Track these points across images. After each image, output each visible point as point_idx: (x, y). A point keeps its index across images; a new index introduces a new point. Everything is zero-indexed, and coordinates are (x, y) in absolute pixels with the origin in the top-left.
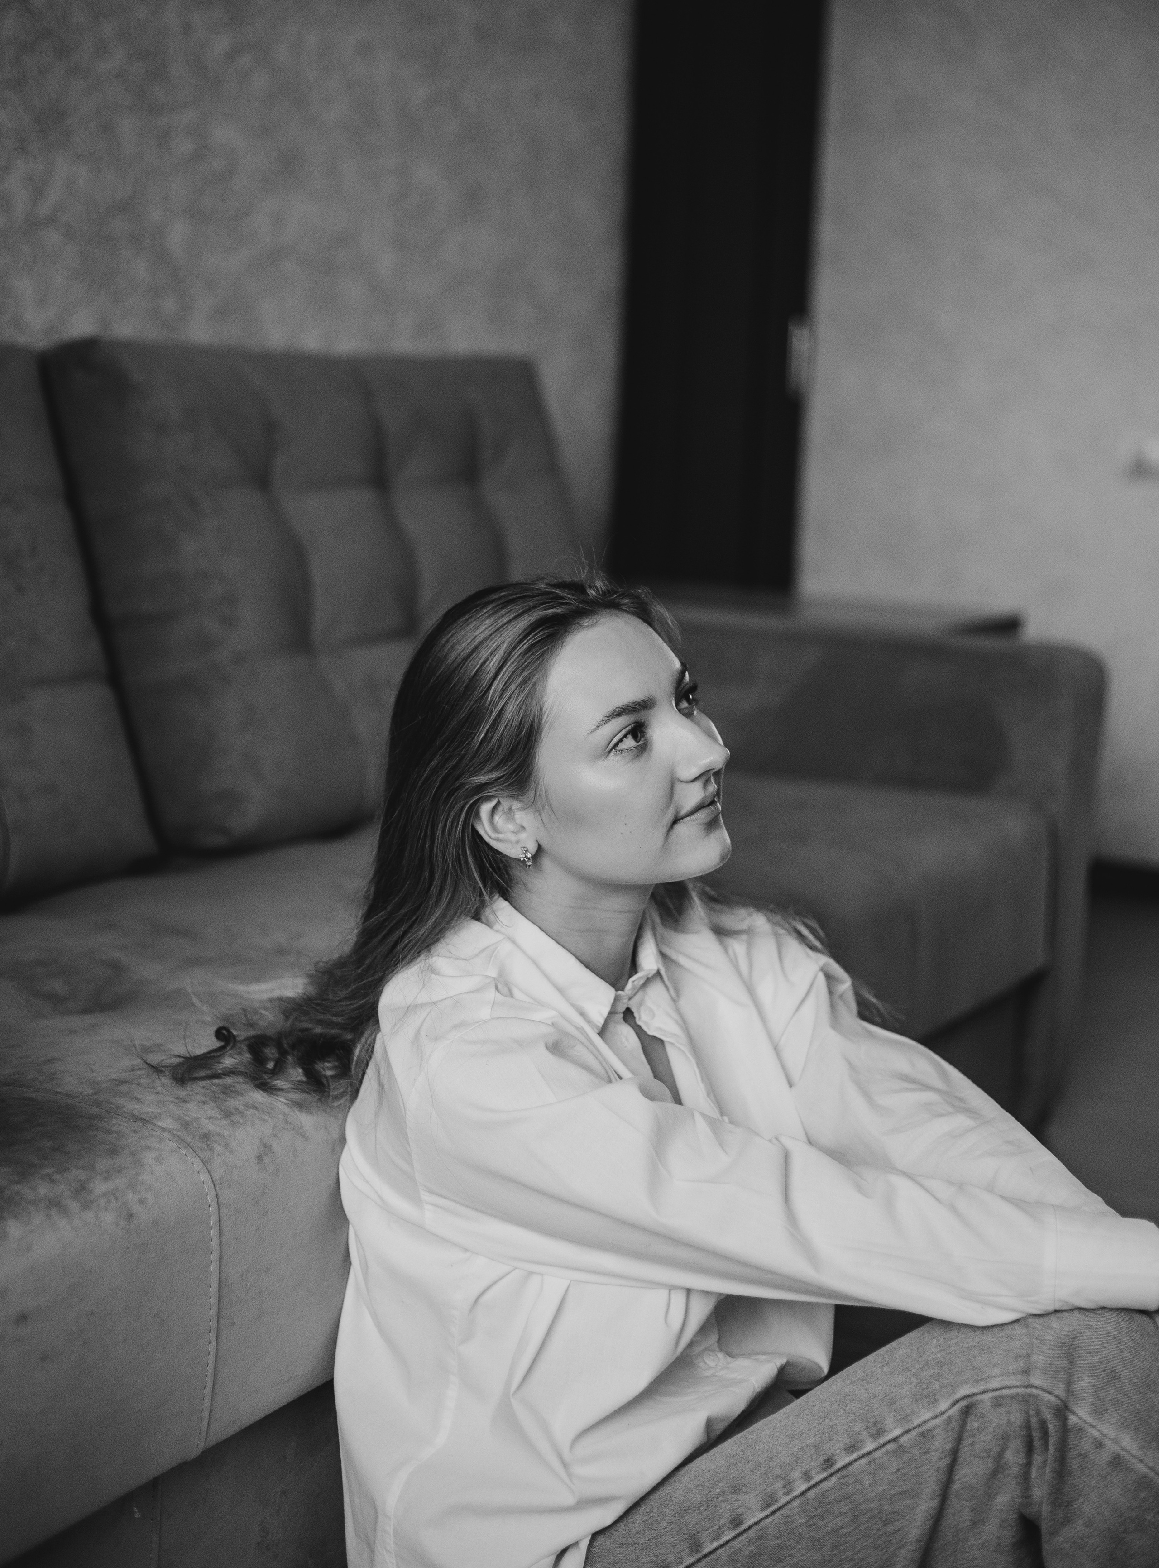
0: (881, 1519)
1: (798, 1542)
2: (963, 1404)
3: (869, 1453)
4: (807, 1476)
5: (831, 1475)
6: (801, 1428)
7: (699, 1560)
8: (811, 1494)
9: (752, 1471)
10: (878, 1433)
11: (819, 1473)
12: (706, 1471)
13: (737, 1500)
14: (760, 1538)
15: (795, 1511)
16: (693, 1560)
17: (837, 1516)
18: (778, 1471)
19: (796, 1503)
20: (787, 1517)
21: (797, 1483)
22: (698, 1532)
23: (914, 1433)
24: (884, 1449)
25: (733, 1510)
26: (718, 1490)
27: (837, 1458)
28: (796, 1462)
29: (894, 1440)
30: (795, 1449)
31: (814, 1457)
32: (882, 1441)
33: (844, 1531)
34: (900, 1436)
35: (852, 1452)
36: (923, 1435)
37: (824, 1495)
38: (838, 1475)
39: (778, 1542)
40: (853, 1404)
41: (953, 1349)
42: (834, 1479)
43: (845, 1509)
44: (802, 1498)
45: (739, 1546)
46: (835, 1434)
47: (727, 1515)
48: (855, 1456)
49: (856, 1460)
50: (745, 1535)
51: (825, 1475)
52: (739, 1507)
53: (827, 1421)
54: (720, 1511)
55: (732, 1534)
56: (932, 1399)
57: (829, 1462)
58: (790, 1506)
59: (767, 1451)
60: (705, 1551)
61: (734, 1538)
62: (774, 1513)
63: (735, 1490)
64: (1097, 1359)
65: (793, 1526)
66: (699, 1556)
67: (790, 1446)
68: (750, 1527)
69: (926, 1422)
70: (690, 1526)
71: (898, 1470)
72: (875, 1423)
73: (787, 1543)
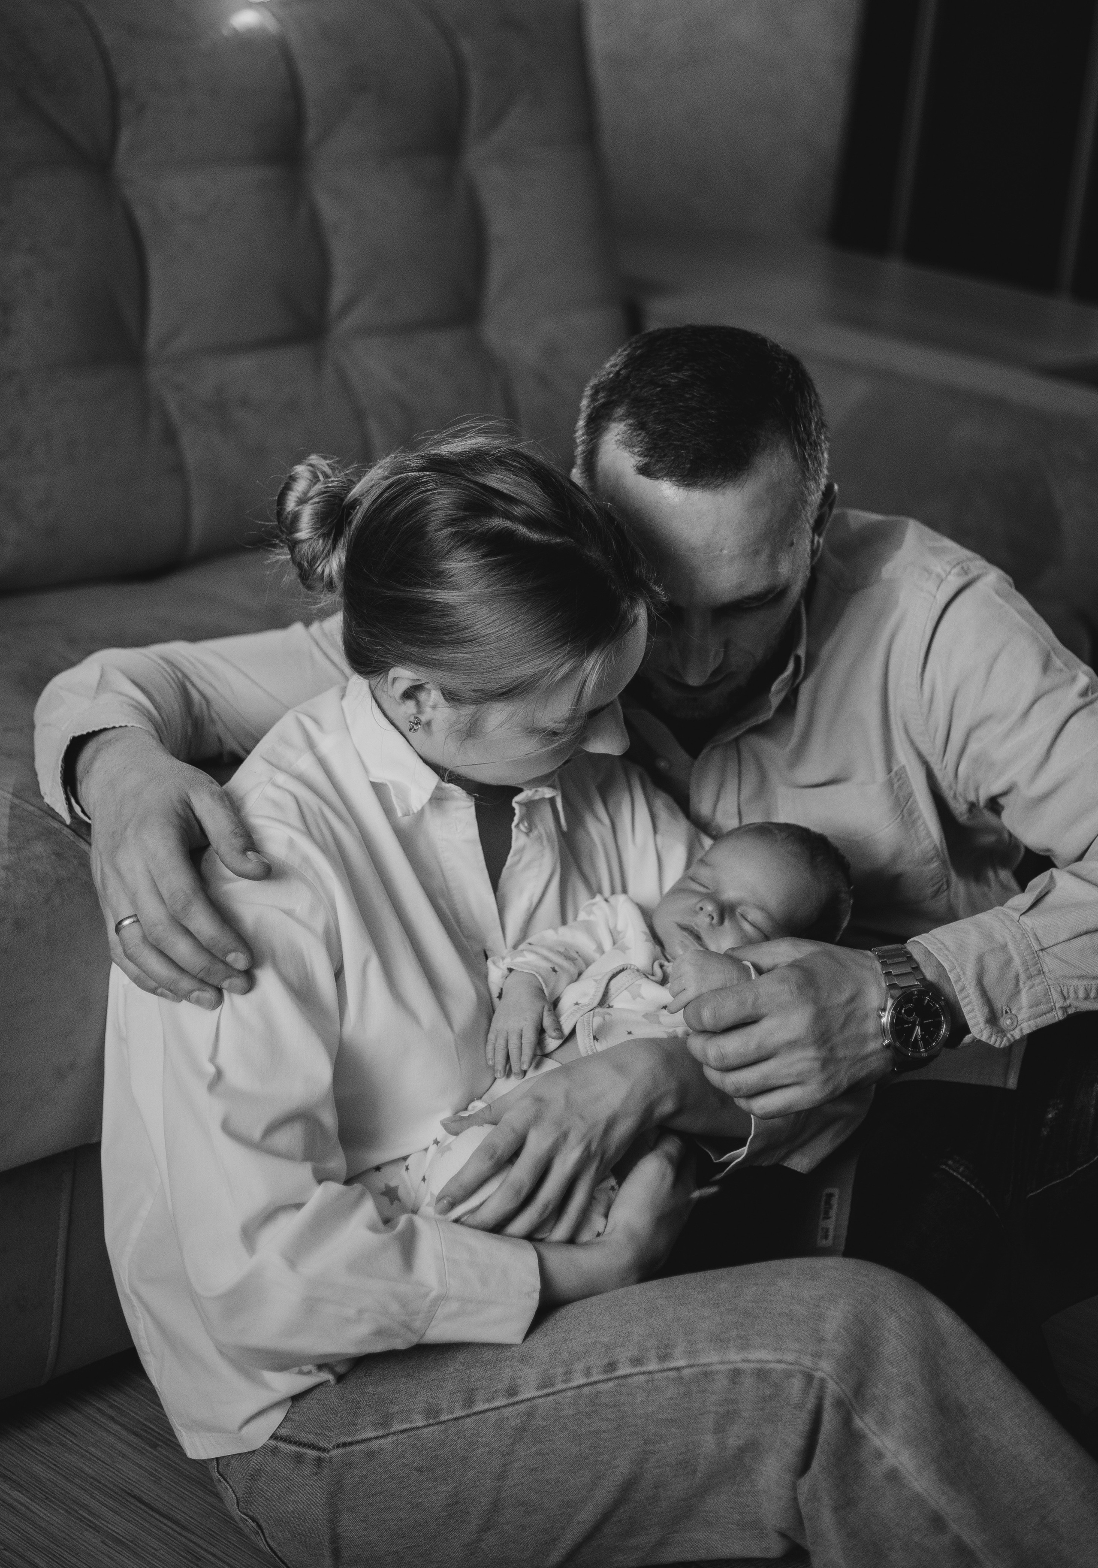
0: (643, 1436)
1: (561, 1431)
3: (650, 1373)
4: (588, 1372)
5: (610, 1380)
6: (604, 1323)
7: (468, 1416)
8: (586, 1390)
9: (542, 1346)
10: (664, 1357)
11: (599, 1373)
13: (520, 1370)
14: (528, 1413)
15: (567, 1400)
16: (463, 1414)
17: (602, 1420)
18: (565, 1356)
19: (570, 1394)
20: (558, 1403)
21: (575, 1375)
22: (477, 1388)
23: (696, 1369)
24: (665, 1374)
25: (514, 1379)
27: (620, 1365)
28: (585, 1354)
29: (678, 1369)
30: (589, 1341)
31: (601, 1356)
32: (666, 1365)
33: (604, 1436)
34: (683, 1368)
35: (636, 1366)
36: (704, 1374)
37: (597, 1395)
38: (617, 1382)
39: (545, 1423)
40: (657, 1318)
42: (611, 1384)
43: (611, 1416)
44: (577, 1391)
45: (508, 1414)
46: (629, 1341)
47: (507, 1382)
48: (637, 1370)
49: (637, 1374)
50: (517, 1407)
51: (604, 1377)
53: (627, 1325)
54: (503, 1375)
55: (505, 1402)
57: (612, 1366)
58: (564, 1394)
60: (477, 1409)
61: (505, 1406)
62: (548, 1395)
63: (522, 1359)
65: (562, 1413)
66: (470, 1411)
67: (587, 1336)
68: (522, 1401)
69: (711, 1364)
70: (473, 1380)
71: (671, 1398)
72: (666, 1346)
73: (552, 1429)
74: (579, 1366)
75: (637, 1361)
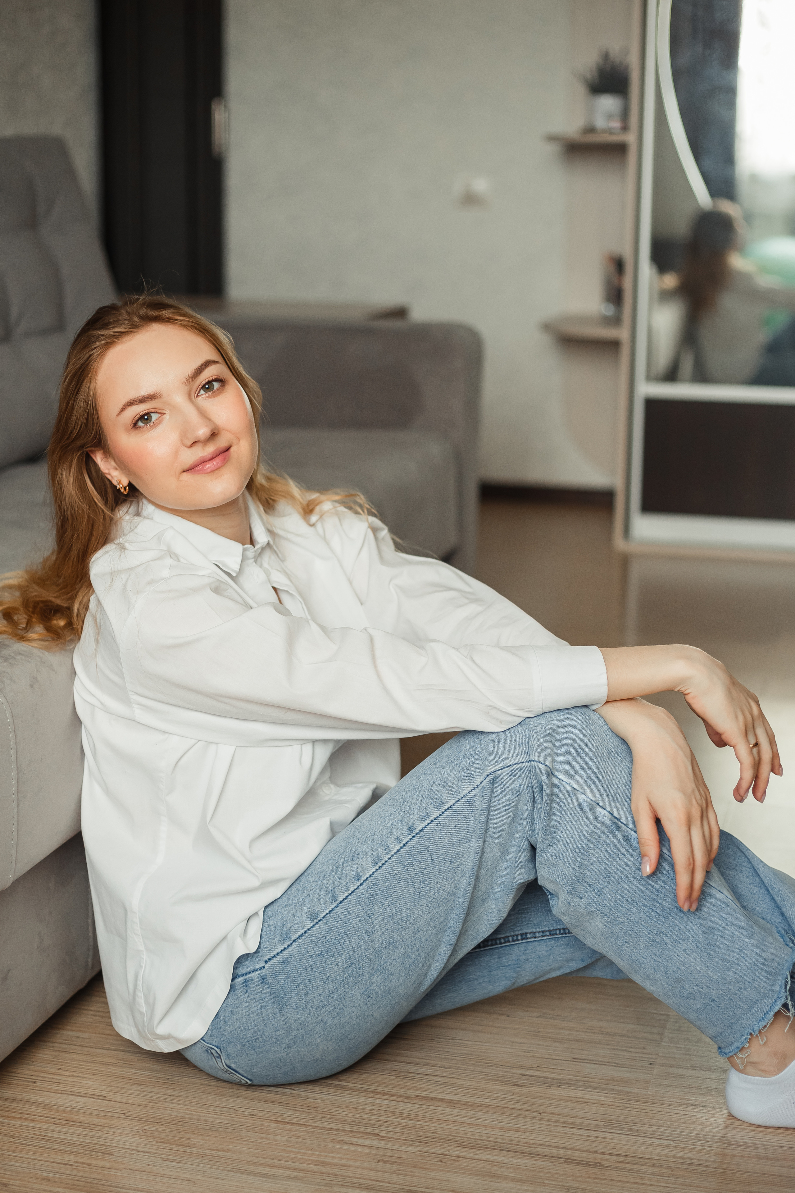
1: (398, 883)
2: (491, 777)
3: (435, 819)
4: (398, 840)
5: (414, 837)
6: (390, 812)
7: (337, 906)
8: (403, 851)
9: (362, 844)
10: (439, 805)
11: (406, 837)
12: (332, 851)
13: (355, 864)
14: (374, 884)
15: (394, 863)
16: (333, 906)
18: (379, 841)
19: (394, 858)
20: (390, 868)
22: (334, 888)
23: (462, 801)
24: (445, 814)
25: (354, 871)
26: (342, 860)
27: (416, 825)
28: (390, 833)
29: (450, 807)
30: (388, 825)
32: (443, 810)
34: (453, 805)
35: (425, 820)
36: (468, 801)
37: (411, 849)
38: (418, 835)
39: (386, 885)
40: (420, 790)
41: (479, 744)
42: (416, 839)
43: (426, 857)
44: (397, 855)
46: (412, 810)
48: (427, 822)
49: (428, 824)
50: (364, 884)
51: (410, 837)
52: (358, 868)
53: (405, 803)
54: (346, 873)
55: (356, 886)
56: (471, 777)
57: (411, 829)
58: (390, 861)
59: (370, 830)
60: (340, 900)
61: (358, 888)
62: (381, 867)
63: (353, 858)
65: (394, 873)
66: (337, 903)
67: (385, 823)
69: (468, 793)
70: (328, 885)
71: (456, 826)
72: (437, 800)
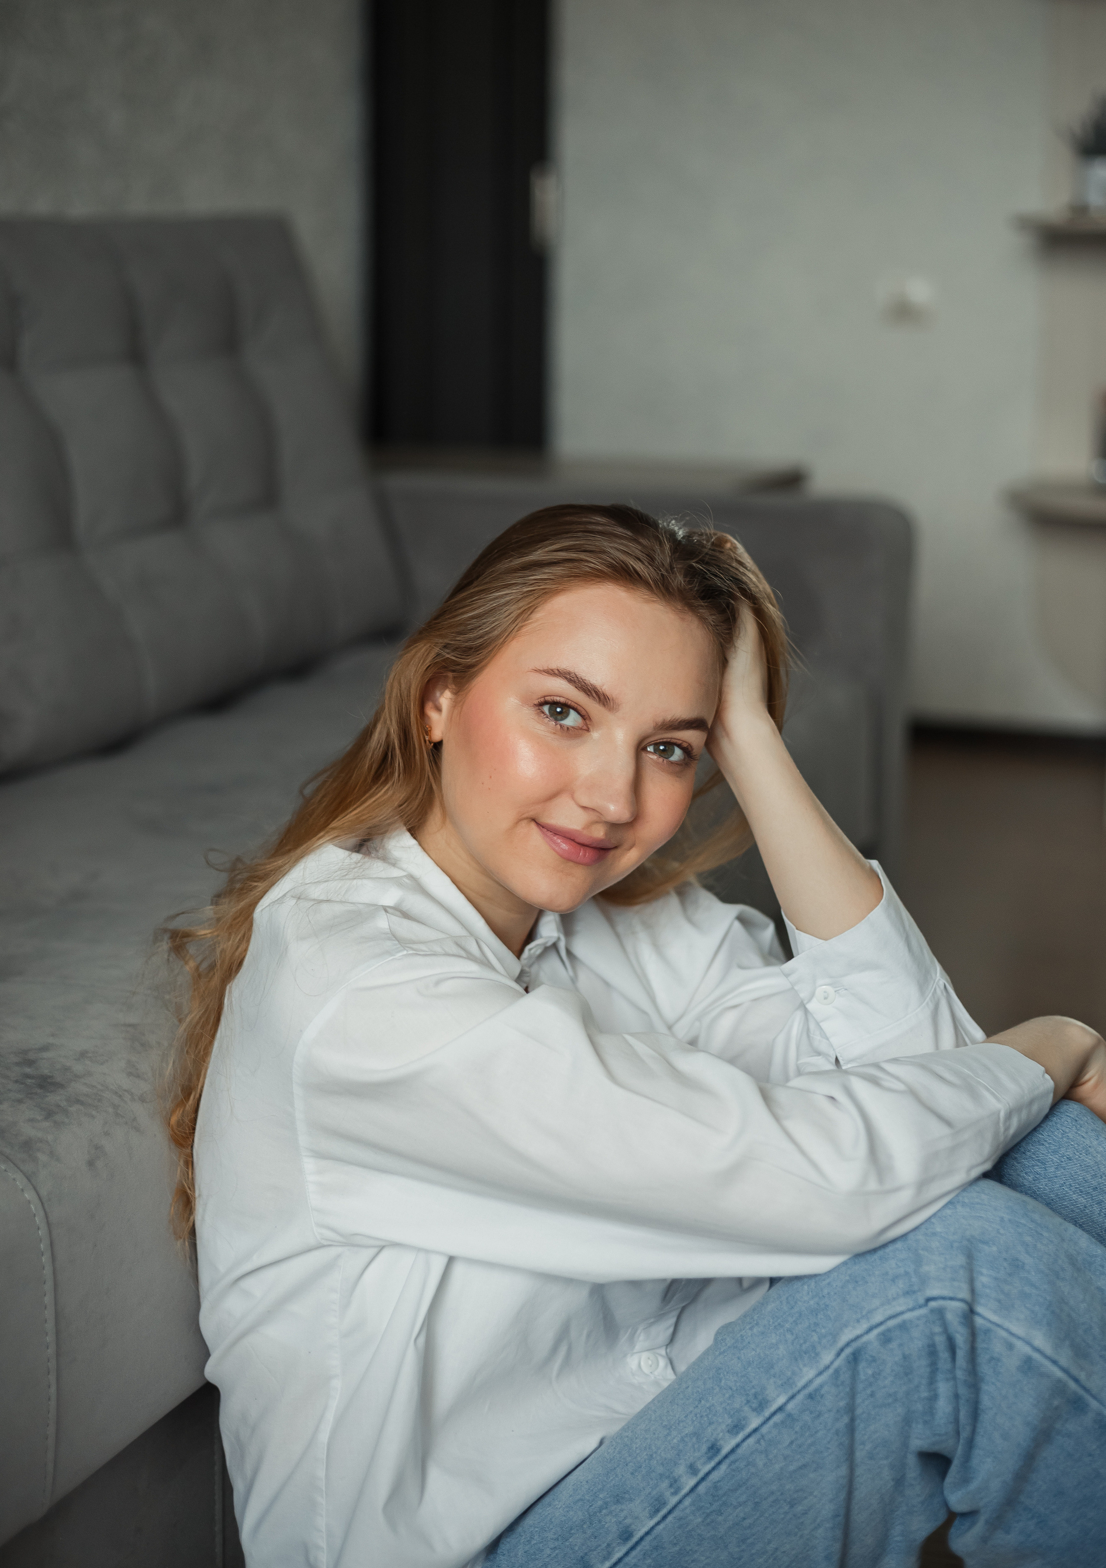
0: (785, 1501)
1: (699, 1545)
2: (848, 1351)
3: (755, 1430)
4: (693, 1469)
5: (719, 1463)
6: (677, 1416)
8: (702, 1489)
9: (632, 1474)
10: (762, 1405)
11: (705, 1464)
12: (584, 1483)
13: (622, 1510)
14: (656, 1548)
15: (688, 1511)
17: (735, 1508)
18: (660, 1470)
19: (687, 1502)
20: (680, 1519)
21: (683, 1479)
22: (586, 1554)
23: (800, 1397)
24: (771, 1422)
25: (620, 1523)
26: (600, 1503)
27: (722, 1442)
28: (679, 1455)
29: (780, 1409)
30: (675, 1441)
31: (696, 1446)
32: (767, 1413)
33: (747, 1523)
34: (785, 1404)
35: (737, 1433)
36: (811, 1396)
37: (716, 1486)
38: (727, 1461)
39: (677, 1548)
40: (727, 1377)
41: (826, 1291)
42: (724, 1467)
43: (743, 1498)
44: (693, 1495)
45: (634, 1561)
46: (715, 1415)
47: (615, 1529)
48: (741, 1436)
49: (744, 1440)
50: (639, 1548)
51: (712, 1464)
52: (625, 1518)
53: (703, 1402)
54: (606, 1526)
55: (624, 1549)
56: (813, 1353)
57: (714, 1449)
58: (681, 1506)
59: (645, 1448)
61: (627, 1554)
62: (665, 1517)
63: (619, 1499)
64: (994, 1249)
65: (690, 1527)
67: (669, 1438)
68: (642, 1539)
69: (811, 1382)
70: (577, 1548)
71: (792, 1443)
72: (755, 1396)
73: (688, 1548)
74: (681, 1470)
75: (735, 1428)
